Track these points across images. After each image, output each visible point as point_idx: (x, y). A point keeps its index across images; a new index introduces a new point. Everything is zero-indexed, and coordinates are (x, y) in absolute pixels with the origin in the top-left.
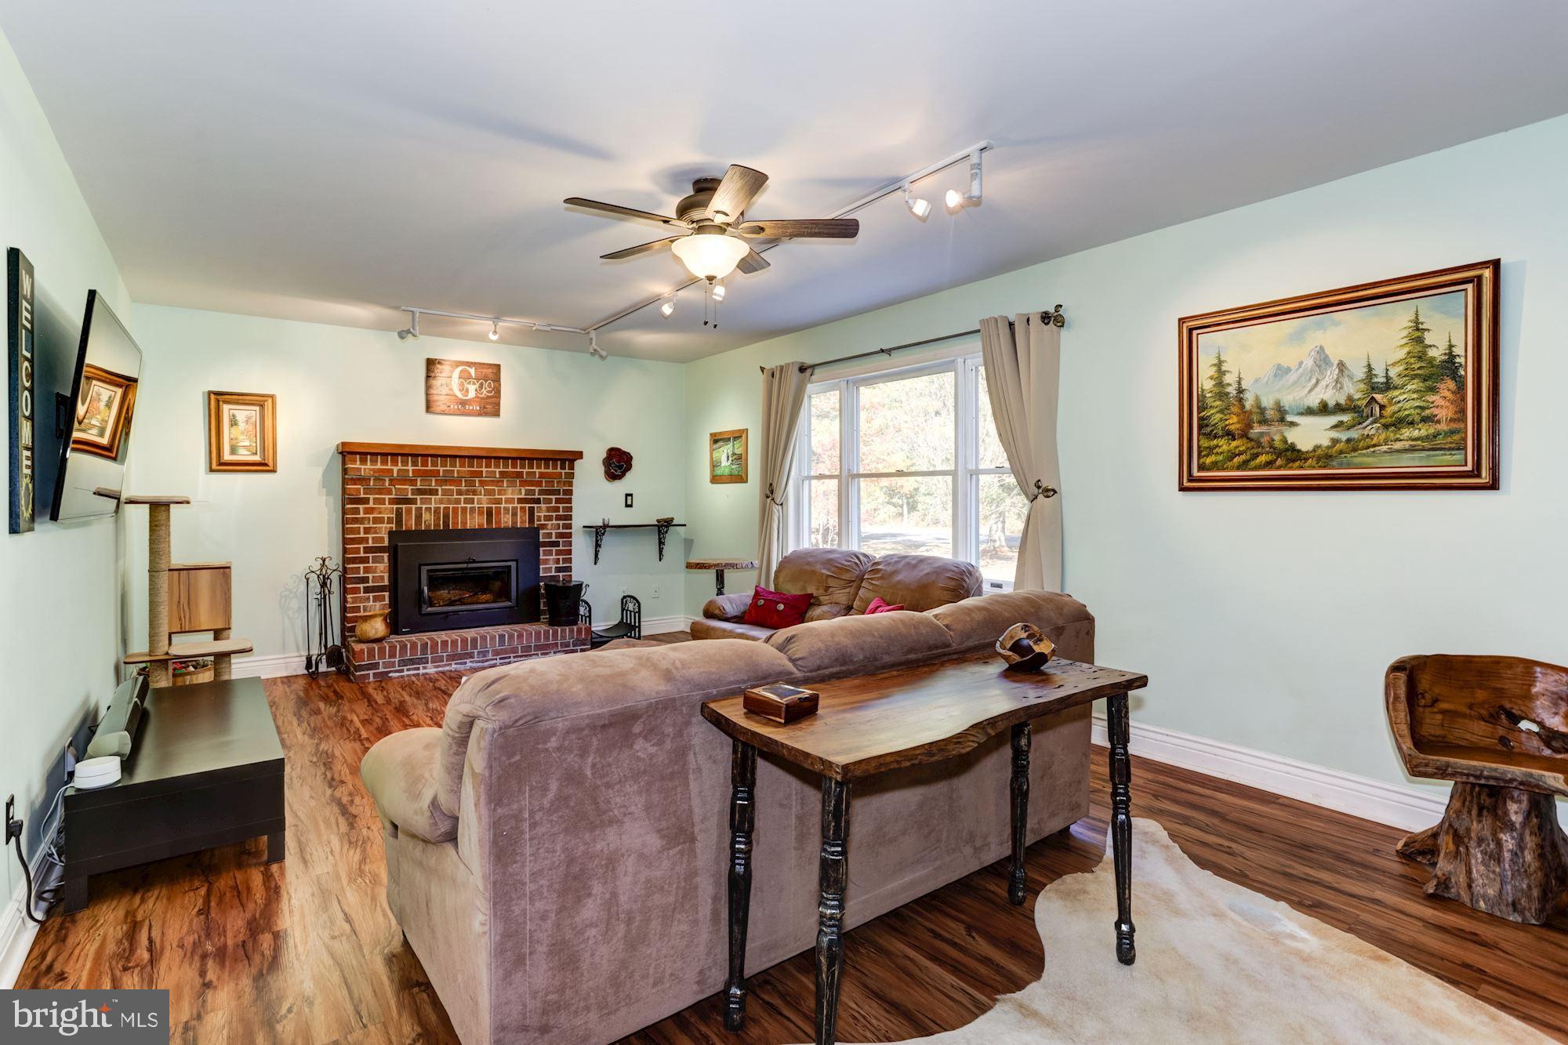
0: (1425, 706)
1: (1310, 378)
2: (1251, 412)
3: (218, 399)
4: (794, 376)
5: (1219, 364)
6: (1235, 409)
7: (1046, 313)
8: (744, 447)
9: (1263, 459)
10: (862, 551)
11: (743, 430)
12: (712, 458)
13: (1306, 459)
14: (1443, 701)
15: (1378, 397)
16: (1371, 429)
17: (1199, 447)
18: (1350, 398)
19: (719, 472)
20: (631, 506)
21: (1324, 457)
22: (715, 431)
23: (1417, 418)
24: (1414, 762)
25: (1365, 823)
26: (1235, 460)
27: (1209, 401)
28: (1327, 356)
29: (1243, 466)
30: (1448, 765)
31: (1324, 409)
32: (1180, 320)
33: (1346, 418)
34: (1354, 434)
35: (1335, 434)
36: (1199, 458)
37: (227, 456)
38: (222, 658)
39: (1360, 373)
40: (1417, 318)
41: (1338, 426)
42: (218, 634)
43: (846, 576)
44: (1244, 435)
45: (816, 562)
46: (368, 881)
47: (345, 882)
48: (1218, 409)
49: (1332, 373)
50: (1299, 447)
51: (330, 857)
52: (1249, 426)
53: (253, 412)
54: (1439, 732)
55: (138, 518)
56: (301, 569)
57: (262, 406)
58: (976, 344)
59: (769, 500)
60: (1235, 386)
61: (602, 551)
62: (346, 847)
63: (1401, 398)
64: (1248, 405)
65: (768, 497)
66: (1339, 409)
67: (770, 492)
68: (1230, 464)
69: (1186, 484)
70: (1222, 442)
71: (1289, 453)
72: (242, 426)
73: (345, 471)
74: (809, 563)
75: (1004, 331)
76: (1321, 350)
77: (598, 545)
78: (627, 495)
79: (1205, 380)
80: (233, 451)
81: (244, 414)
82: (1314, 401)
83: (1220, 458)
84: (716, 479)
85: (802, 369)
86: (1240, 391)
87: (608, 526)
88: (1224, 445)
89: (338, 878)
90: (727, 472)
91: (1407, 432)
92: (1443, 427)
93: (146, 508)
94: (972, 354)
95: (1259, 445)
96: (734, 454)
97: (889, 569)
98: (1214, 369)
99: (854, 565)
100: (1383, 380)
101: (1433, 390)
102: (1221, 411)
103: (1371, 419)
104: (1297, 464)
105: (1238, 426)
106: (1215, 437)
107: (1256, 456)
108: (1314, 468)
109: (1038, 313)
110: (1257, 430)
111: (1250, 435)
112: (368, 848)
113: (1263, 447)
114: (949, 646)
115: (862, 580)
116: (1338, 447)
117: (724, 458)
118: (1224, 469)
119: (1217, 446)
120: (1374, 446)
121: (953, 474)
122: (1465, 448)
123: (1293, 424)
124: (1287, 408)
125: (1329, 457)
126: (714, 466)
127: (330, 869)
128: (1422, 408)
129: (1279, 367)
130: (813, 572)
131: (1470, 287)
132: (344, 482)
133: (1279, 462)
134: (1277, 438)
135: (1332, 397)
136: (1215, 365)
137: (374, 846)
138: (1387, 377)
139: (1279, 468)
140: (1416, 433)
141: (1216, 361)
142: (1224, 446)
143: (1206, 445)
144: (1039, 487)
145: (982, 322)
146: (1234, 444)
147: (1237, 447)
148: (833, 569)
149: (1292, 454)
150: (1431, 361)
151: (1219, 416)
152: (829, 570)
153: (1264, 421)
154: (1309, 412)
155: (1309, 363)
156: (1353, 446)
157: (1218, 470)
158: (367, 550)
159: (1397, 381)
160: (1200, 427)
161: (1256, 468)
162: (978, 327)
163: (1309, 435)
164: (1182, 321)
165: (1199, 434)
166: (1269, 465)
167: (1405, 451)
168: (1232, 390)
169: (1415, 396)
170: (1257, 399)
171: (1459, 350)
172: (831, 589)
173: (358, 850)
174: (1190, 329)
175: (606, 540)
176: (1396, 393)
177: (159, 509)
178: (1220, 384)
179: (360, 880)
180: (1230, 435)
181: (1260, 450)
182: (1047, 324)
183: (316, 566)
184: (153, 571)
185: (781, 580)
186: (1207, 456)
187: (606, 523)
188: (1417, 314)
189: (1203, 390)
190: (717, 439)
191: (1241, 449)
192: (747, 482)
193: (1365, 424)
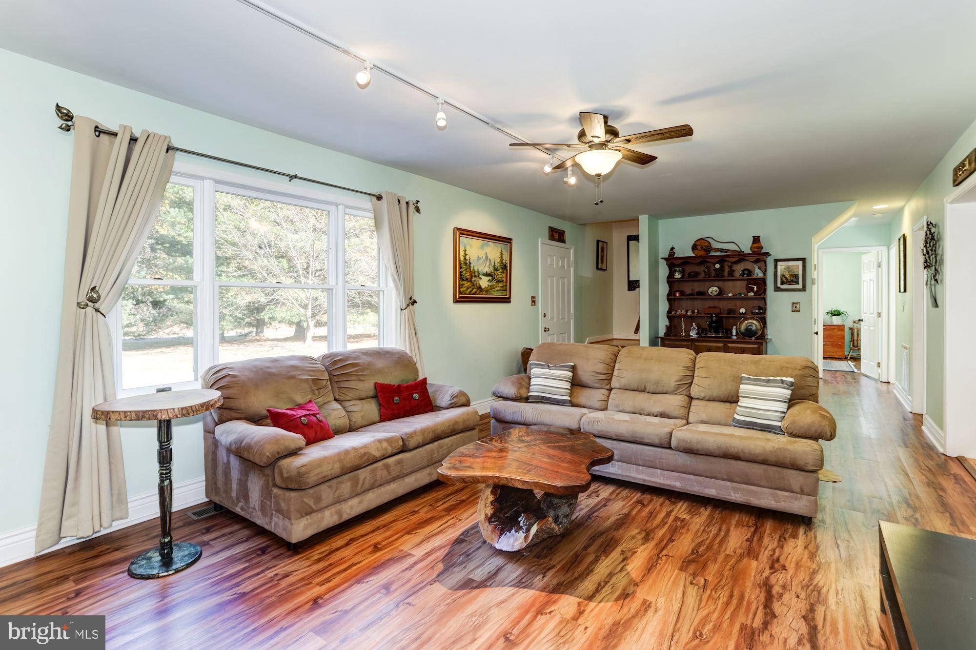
1: (484, 263)
2: (472, 272)
6: (468, 270)
13: (483, 291)
15: (495, 272)
17: (458, 284)
18: (491, 272)
21: (486, 291)
27: (462, 265)
28: (487, 256)
29: (470, 293)
32: (454, 229)
34: (491, 284)
35: (488, 283)
36: (458, 288)
39: (493, 264)
41: (489, 280)
46: (818, 558)
47: (833, 566)
49: (488, 262)
50: (482, 287)
51: (839, 589)
52: (472, 277)
59: (86, 310)
62: (824, 591)
64: (472, 269)
65: (83, 306)
66: (489, 275)
67: (89, 299)
68: (467, 292)
69: (455, 299)
79: (461, 256)
82: (485, 272)
86: (470, 263)
89: (837, 570)
92: (504, 284)
100: (496, 267)
102: (465, 270)
104: (481, 293)
105: (469, 277)
107: (473, 290)
108: (484, 295)
111: (472, 281)
112: (807, 579)
113: (474, 286)
115: (333, 376)
119: (463, 284)
120: (494, 288)
123: (481, 278)
124: (479, 272)
127: (841, 579)
129: (478, 257)
134: (477, 283)
135: (488, 271)
136: (463, 250)
137: (801, 579)
139: (477, 294)
146: (468, 284)
149: (480, 289)
153: (475, 276)
154: (484, 275)
155: (484, 258)
156: (491, 288)
157: (464, 294)
160: (459, 276)
161: (474, 294)
163: (484, 283)
165: (459, 279)
167: (499, 290)
170: (474, 267)
173: (815, 582)
176: (498, 272)
178: (465, 259)
179: (823, 561)
180: (467, 280)
186: (461, 288)
189: (460, 260)
191: (470, 286)
193: (493, 281)
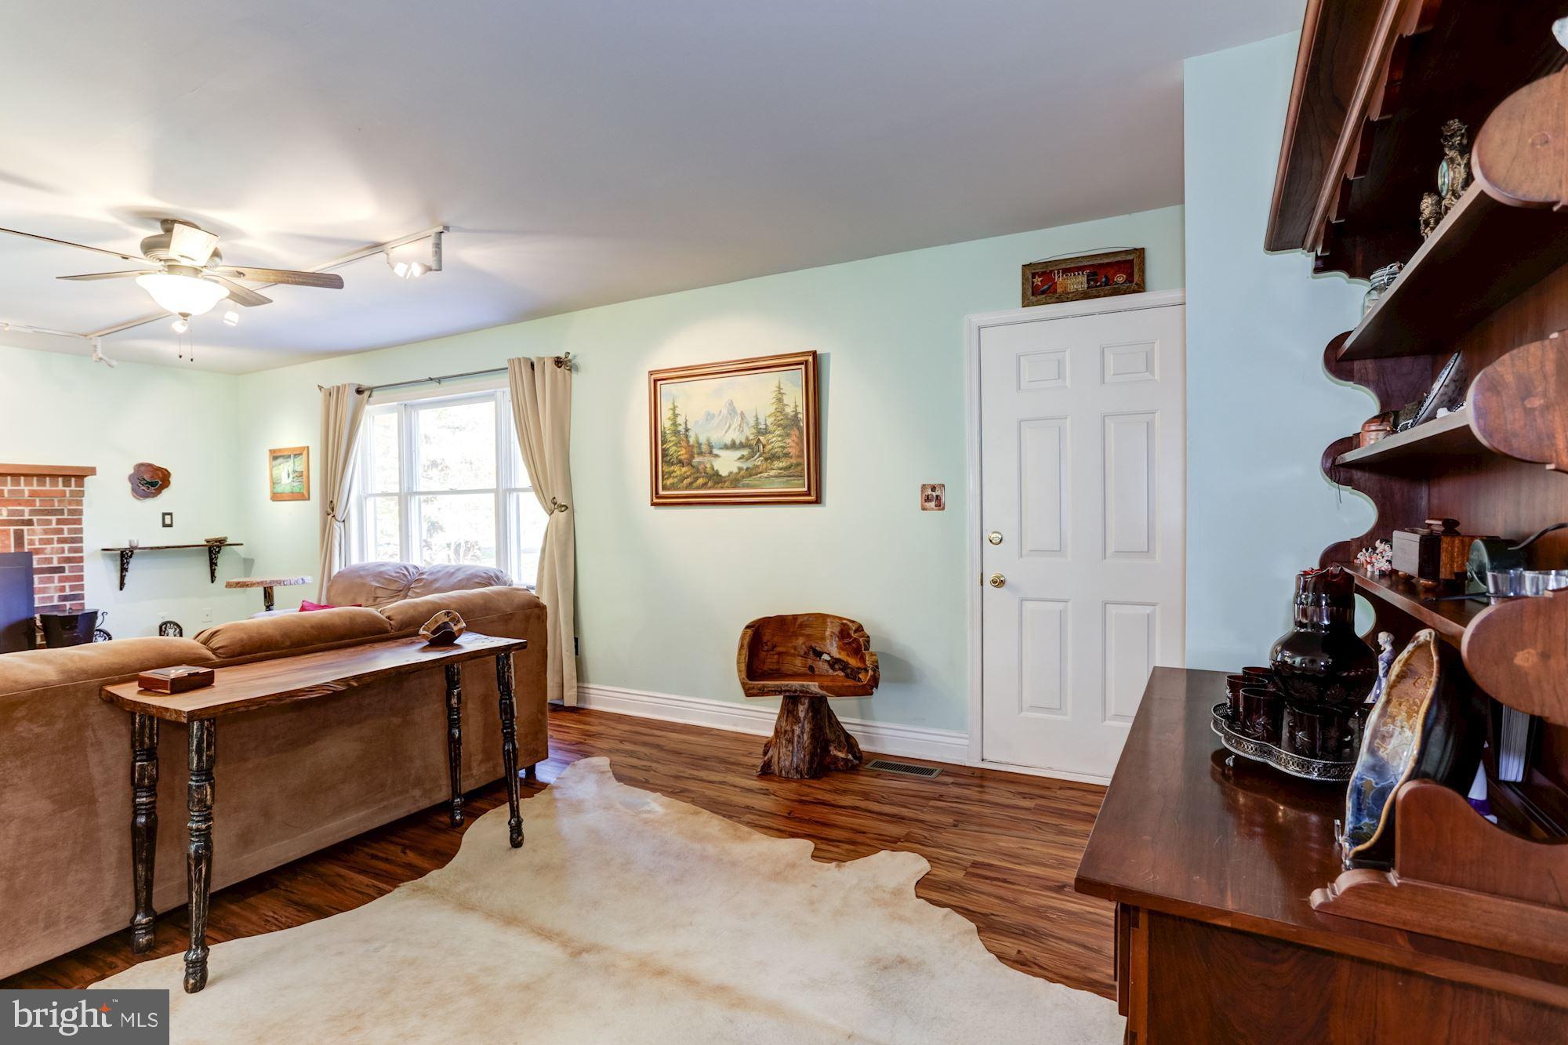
0: (768, 651)
1: (726, 424)
2: (693, 446)
4: (350, 397)
5: (674, 409)
6: (683, 444)
7: (558, 358)
8: (305, 464)
9: (700, 481)
10: (411, 563)
11: (304, 448)
12: (271, 475)
13: (725, 482)
14: (779, 646)
15: (761, 438)
16: (758, 461)
17: (663, 472)
18: (747, 439)
19: (279, 489)
20: (170, 526)
21: (735, 480)
22: (275, 448)
23: (781, 454)
24: (747, 687)
25: (747, 737)
26: (685, 482)
27: (668, 436)
28: (734, 408)
29: (689, 486)
30: (764, 686)
31: (733, 446)
32: (649, 372)
33: (745, 452)
34: (750, 464)
35: (739, 464)
36: (663, 481)
39: (752, 422)
40: (779, 385)
41: (742, 457)
43: (394, 587)
44: (690, 464)
45: (367, 575)
48: (672, 443)
49: (737, 420)
50: (721, 473)
52: (692, 457)
54: (775, 667)
58: (505, 378)
59: (330, 517)
60: (684, 426)
61: (129, 576)
63: (774, 439)
64: (692, 440)
65: (329, 514)
66: (742, 446)
67: (330, 509)
68: (681, 485)
69: (655, 501)
70: (676, 468)
71: (715, 477)
74: (361, 577)
75: (526, 370)
76: (731, 403)
77: (123, 569)
78: (164, 514)
79: (665, 422)
82: (728, 441)
83: (676, 480)
84: (276, 497)
85: (359, 391)
86: (687, 430)
87: (136, 548)
88: (678, 470)
90: (288, 489)
91: (777, 464)
92: (794, 461)
94: (502, 388)
95: (698, 471)
96: (295, 471)
97: (430, 578)
98: (672, 412)
99: (402, 577)
100: (764, 427)
101: (788, 435)
102: (675, 445)
103: (758, 454)
104: (720, 485)
105: (686, 456)
106: (672, 464)
107: (697, 479)
108: (728, 488)
109: (552, 358)
110: (697, 459)
111: (694, 464)
113: (701, 473)
114: (387, 632)
115: (409, 589)
116: (742, 473)
117: (284, 476)
118: (678, 489)
119: (674, 471)
120: (761, 473)
121: (496, 491)
122: (804, 476)
123: (717, 456)
124: (713, 444)
125: (737, 480)
126: (274, 484)
128: (784, 448)
129: (708, 414)
130: (364, 585)
131: (803, 367)
133: (710, 484)
134: (708, 466)
135: (739, 438)
136: (671, 409)
138: (766, 424)
139: (710, 488)
140: (781, 465)
141: (672, 407)
142: (678, 472)
143: (667, 470)
144: (555, 504)
145: (511, 361)
146: (684, 469)
147: (685, 472)
148: (382, 580)
149: (716, 478)
150: (787, 414)
151: (674, 448)
152: (378, 582)
153: (701, 453)
154: (726, 447)
155: (725, 411)
156: (751, 472)
157: (675, 490)
159: (771, 428)
160: (663, 457)
161: (698, 488)
162: (506, 365)
163: (727, 463)
164: (651, 373)
165: (663, 462)
166: (704, 486)
167: (776, 476)
168: (681, 429)
169: (780, 439)
170: (697, 438)
171: (799, 410)
172: (379, 600)
174: (657, 381)
175: (134, 565)
176: (771, 436)
178: (675, 424)
180: (681, 463)
181: (698, 474)
182: (560, 367)
185: (332, 593)
186: (667, 478)
187: (134, 544)
188: (779, 383)
189: (664, 428)
190: (276, 456)
191: (688, 474)
192: (309, 499)
193: (756, 457)
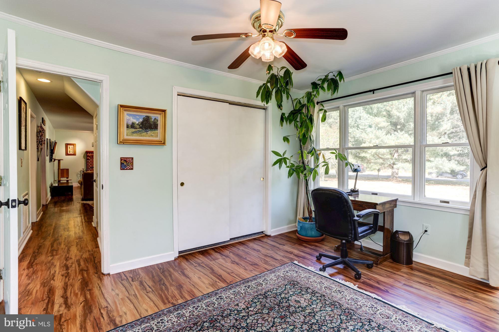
3: (67, 145)
37: (69, 153)
38: (67, 181)
42: (67, 178)
53: (73, 146)
55: (56, 162)
56: (80, 170)
57: (74, 145)
72: (71, 148)
73: (87, 155)
80: (69, 152)
81: (71, 147)
93: (58, 161)
132: (87, 157)
158: (90, 167)
177: (59, 161)
183: (82, 170)
184: (59, 169)
